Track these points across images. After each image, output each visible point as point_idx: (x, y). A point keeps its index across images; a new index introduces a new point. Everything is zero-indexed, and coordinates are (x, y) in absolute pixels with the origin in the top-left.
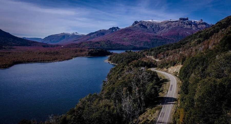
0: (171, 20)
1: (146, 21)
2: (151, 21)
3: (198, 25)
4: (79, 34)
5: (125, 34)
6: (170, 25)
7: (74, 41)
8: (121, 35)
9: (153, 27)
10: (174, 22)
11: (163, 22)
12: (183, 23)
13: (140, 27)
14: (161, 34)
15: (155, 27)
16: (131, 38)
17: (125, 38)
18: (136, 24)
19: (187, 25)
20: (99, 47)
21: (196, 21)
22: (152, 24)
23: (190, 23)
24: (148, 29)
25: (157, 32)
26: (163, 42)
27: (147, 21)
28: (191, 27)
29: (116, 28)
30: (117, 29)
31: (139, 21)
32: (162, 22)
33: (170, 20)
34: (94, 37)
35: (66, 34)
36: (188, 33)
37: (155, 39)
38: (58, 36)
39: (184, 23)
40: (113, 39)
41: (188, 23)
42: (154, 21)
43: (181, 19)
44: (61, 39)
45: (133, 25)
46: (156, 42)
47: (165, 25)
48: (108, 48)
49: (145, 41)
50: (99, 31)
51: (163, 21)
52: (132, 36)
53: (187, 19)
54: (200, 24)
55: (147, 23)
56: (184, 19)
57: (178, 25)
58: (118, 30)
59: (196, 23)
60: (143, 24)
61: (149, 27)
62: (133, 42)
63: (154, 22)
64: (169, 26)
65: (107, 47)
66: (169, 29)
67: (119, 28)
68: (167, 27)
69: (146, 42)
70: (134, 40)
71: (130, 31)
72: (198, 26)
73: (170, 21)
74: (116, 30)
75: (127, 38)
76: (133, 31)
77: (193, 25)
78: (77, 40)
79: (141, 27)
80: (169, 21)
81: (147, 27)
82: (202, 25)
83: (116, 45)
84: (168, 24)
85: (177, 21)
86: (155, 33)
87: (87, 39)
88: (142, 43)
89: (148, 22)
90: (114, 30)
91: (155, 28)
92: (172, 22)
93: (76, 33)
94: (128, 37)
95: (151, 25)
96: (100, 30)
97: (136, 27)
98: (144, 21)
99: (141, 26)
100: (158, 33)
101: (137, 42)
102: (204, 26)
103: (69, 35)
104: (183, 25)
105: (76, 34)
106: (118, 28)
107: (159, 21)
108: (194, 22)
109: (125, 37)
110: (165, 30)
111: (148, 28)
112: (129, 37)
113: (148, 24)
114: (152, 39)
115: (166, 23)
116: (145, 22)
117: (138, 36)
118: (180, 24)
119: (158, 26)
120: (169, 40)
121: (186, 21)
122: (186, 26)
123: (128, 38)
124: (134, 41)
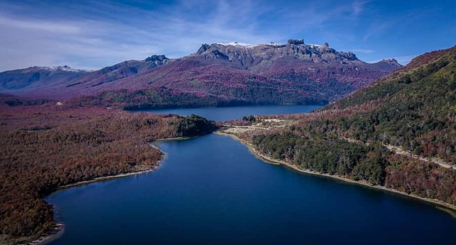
0: (272, 44)
1: (223, 44)
2: (234, 44)
3: (322, 53)
4: (72, 70)
5: (191, 73)
6: (273, 54)
7: (70, 86)
8: (182, 74)
9: (239, 58)
10: (279, 47)
11: (257, 47)
12: (296, 50)
13: (215, 57)
14: (258, 72)
15: (244, 57)
16: (205, 81)
17: (194, 81)
18: (205, 51)
19: (303, 53)
20: (147, 102)
21: (317, 47)
22: (238, 52)
23: (308, 49)
24: (231, 61)
25: (249, 68)
26: (271, 89)
27: (227, 44)
28: (311, 57)
29: (161, 59)
30: (163, 59)
31: (210, 45)
32: (255, 48)
33: (270, 44)
34: (115, 78)
35: (42, 70)
36: (311, 69)
37: (253, 83)
38: (23, 74)
39: (298, 49)
40: (167, 84)
41: (304, 50)
42: (240, 44)
43: (291, 42)
44: (30, 81)
45: (200, 52)
46: (258, 88)
47: (263, 54)
48: (166, 103)
49: (236, 86)
50: (122, 63)
51: (257, 45)
52: (208, 77)
53: (303, 43)
54: (325, 51)
55: (227, 49)
56: (297, 43)
57: (288, 54)
58: (164, 61)
59: (318, 50)
60: (219, 51)
61: (232, 57)
62: (212, 89)
63: (240, 46)
64: (271, 55)
65: (163, 101)
66: (273, 62)
67: (166, 57)
68: (267, 57)
69: (239, 89)
70: (212, 85)
71: (199, 66)
72: (322, 55)
73: (271, 46)
74: (161, 61)
75: (197, 80)
76: (203, 65)
77: (314, 55)
78: (76, 84)
79: (217, 57)
80: (269, 46)
81: (228, 58)
82: (328, 54)
83: (182, 97)
84: (269, 50)
85: (285, 46)
86: (247, 69)
87: (100, 82)
88: (230, 90)
89: (229, 46)
90: (156, 63)
91: (244, 60)
92: (274, 47)
93: (66, 67)
94: (200, 79)
95: (236, 53)
96: (126, 62)
97: (208, 57)
98: (221, 44)
99: (216, 54)
100: (253, 70)
101: (221, 89)
102: (332, 55)
103: (50, 72)
104: (296, 54)
105: (64, 69)
106: (164, 57)
107: (249, 44)
108: (315, 48)
109: (193, 79)
110: (266, 63)
111: (230, 59)
112: (202, 78)
113: (229, 52)
114: (249, 83)
115: (265, 49)
116: (223, 46)
117: (218, 77)
118: (291, 51)
119: (248, 56)
120: (280, 83)
121: (300, 47)
122: (300, 55)
123: (200, 82)
124: (213, 87)
